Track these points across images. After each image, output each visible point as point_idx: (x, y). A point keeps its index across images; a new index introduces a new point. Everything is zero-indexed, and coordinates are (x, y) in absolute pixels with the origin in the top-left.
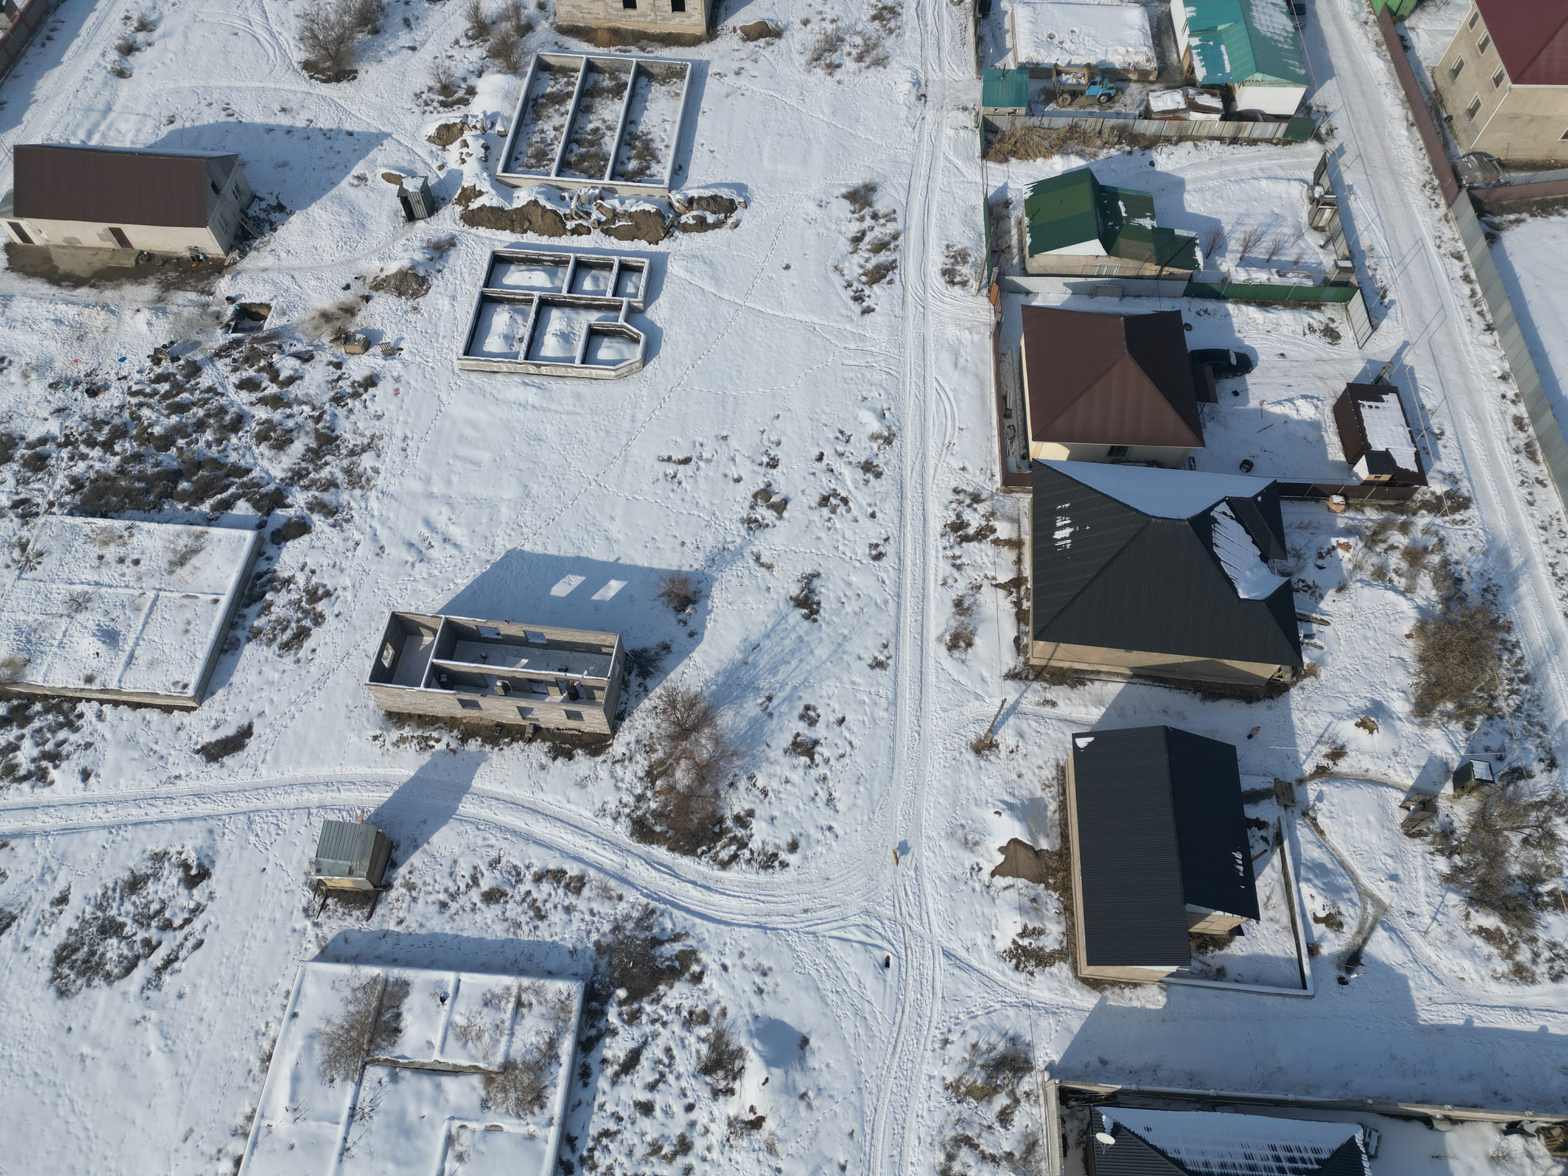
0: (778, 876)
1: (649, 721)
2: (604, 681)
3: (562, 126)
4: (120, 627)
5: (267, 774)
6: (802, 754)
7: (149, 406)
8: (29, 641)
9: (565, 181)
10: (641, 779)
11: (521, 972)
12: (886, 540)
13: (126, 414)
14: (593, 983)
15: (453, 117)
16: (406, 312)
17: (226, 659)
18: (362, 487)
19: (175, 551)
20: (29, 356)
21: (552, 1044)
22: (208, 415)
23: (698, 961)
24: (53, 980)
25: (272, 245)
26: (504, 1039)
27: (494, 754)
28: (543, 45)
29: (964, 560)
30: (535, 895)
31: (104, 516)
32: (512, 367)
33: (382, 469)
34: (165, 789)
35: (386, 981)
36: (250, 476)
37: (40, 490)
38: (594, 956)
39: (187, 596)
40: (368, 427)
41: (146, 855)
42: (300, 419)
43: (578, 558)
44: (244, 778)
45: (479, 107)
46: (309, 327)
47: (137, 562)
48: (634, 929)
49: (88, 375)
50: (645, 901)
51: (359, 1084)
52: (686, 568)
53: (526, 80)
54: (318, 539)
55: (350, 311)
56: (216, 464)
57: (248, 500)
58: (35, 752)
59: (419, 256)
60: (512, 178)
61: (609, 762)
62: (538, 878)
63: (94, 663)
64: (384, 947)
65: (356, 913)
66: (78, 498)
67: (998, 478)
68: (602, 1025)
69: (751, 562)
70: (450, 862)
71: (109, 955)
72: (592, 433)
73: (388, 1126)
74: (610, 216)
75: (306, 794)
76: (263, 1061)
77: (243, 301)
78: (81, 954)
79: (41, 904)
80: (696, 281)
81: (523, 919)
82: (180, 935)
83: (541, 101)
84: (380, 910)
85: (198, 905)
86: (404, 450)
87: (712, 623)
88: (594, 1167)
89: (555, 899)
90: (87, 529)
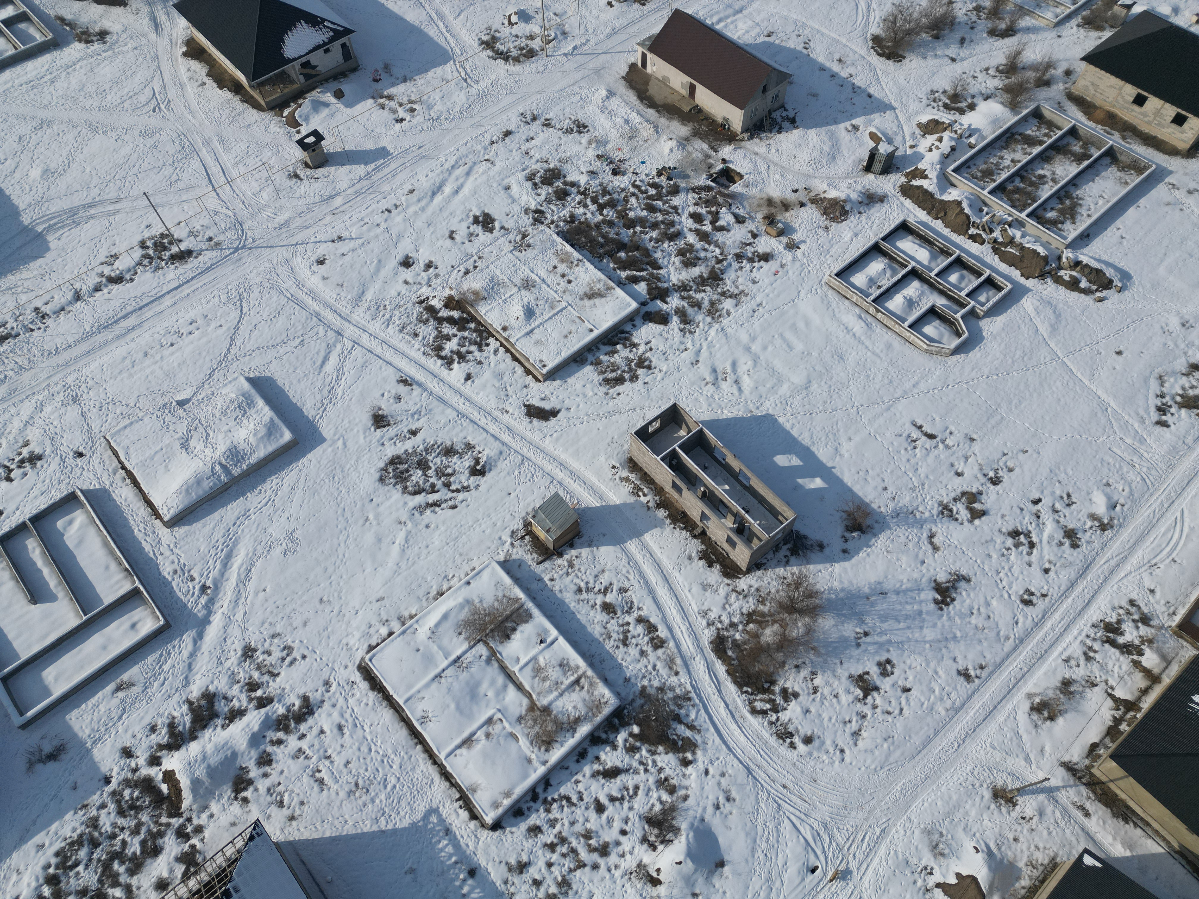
0: (783, 750)
1: (774, 583)
2: (765, 536)
3: (1019, 161)
4: (538, 312)
5: (548, 444)
6: (861, 688)
7: (637, 198)
8: (492, 288)
9: (993, 200)
10: (742, 614)
11: (591, 665)
12: (1044, 596)
13: (623, 195)
14: (625, 708)
15: (945, 117)
16: (819, 227)
17: (573, 365)
18: (713, 318)
19: (591, 288)
20: (599, 133)
21: (578, 721)
22: (663, 222)
23: (694, 753)
24: (382, 470)
25: (771, 141)
26: (555, 694)
27: (669, 528)
28: (1047, 100)
29: (1097, 656)
30: (631, 628)
31: (572, 246)
32: (860, 301)
33: (733, 314)
34: (497, 413)
35: (522, 606)
36: (659, 272)
37: (553, 211)
38: (637, 693)
39: (580, 318)
40: (743, 283)
41: (465, 441)
42: (709, 255)
43: (808, 449)
44: (535, 437)
45: (969, 120)
46: (756, 202)
47: (569, 282)
48: (671, 699)
49: (620, 161)
50: (689, 688)
51: (471, 648)
52: (874, 506)
53: (1017, 118)
54: (668, 332)
55: (786, 206)
56: (647, 253)
57: (648, 285)
58: (455, 348)
59: (854, 196)
60: (955, 178)
61: (731, 588)
62: (640, 620)
63: (513, 321)
64: (534, 586)
65: (535, 555)
66: (567, 227)
67: (1178, 619)
68: (612, 737)
69: (925, 535)
70: (601, 570)
71: (413, 478)
72: (880, 376)
73: (467, 683)
74: (1007, 240)
75: (558, 470)
76: (438, 593)
77: (731, 166)
78: (402, 467)
79: (404, 428)
80: (1037, 321)
81: (615, 636)
82: (450, 495)
83: (1017, 137)
84: (547, 564)
85: (468, 486)
86: (754, 312)
87: (865, 554)
88: (548, 811)
89: (639, 640)
90: (559, 247)
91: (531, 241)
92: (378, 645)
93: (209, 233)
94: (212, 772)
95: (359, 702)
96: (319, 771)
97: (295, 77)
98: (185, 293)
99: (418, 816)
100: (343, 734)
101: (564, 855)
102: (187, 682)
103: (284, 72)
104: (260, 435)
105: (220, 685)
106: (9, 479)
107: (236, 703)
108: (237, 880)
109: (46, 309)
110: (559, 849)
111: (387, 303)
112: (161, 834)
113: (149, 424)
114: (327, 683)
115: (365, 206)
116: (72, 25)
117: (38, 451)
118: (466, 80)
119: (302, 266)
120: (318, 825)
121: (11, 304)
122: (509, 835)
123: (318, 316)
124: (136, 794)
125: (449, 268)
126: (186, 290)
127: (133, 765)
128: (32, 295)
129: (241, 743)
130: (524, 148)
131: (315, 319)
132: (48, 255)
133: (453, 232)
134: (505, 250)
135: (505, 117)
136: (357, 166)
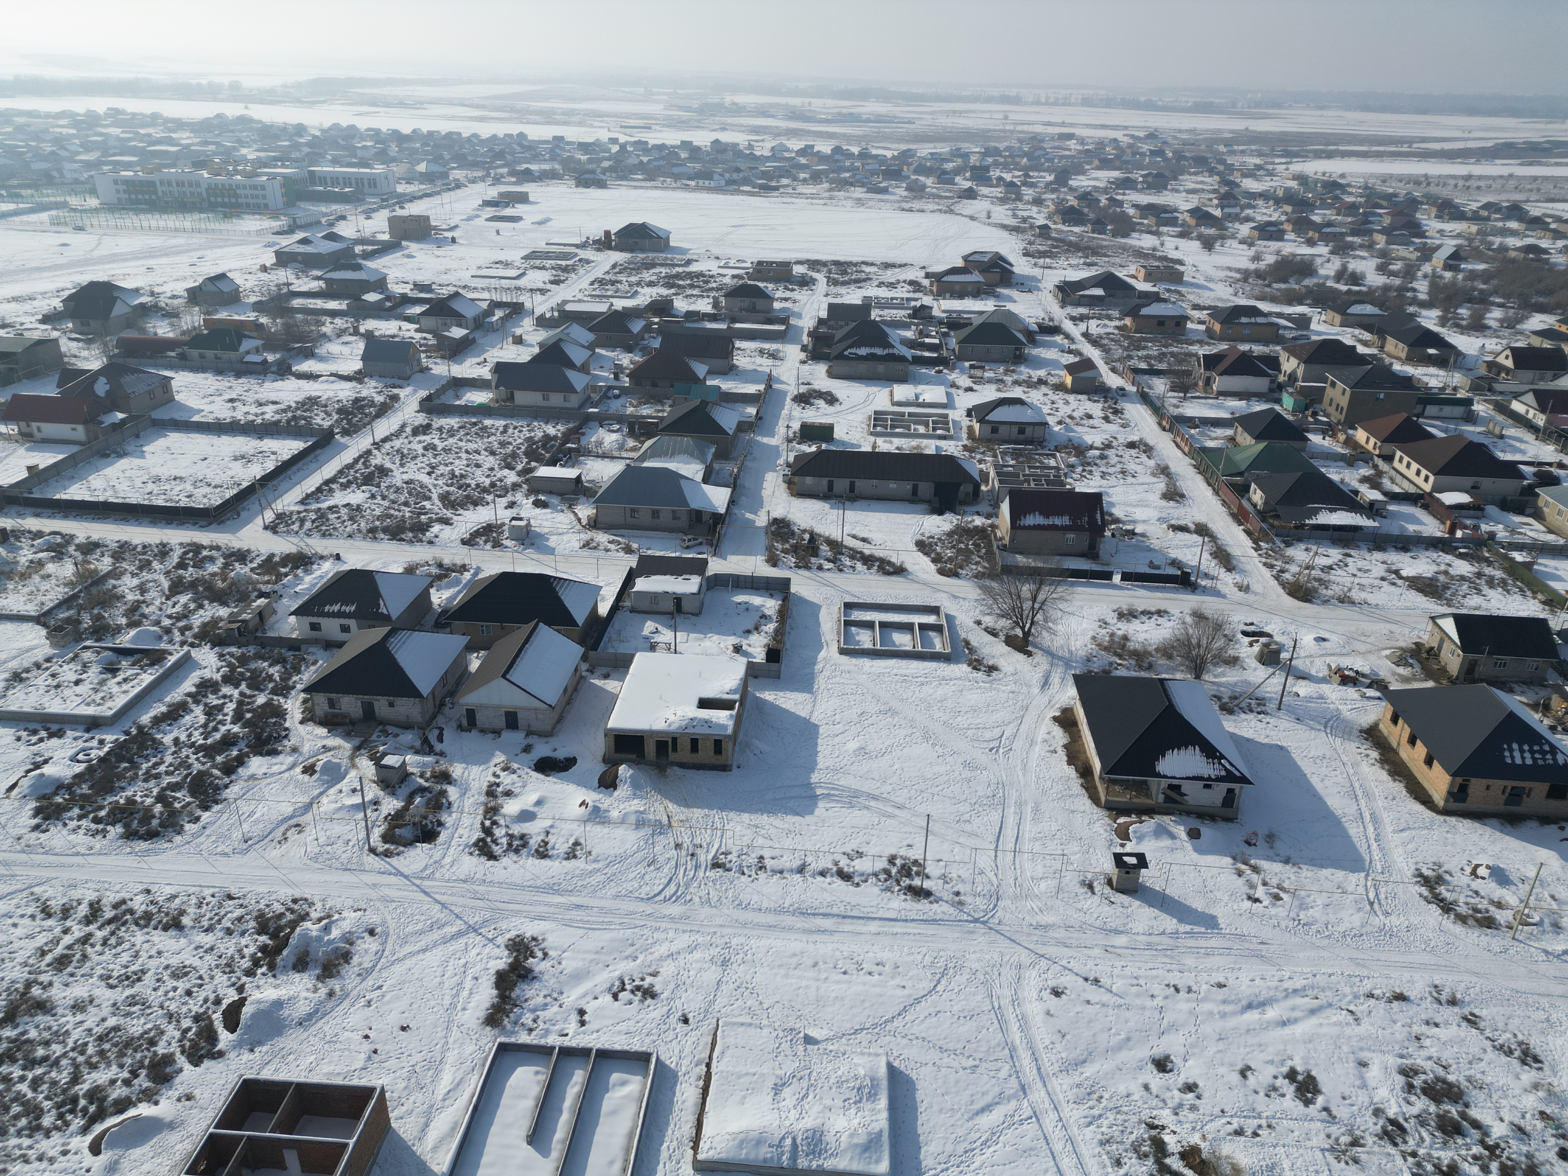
91: (1363, 1157)
93: (960, 888)
97: (1154, 792)
98: (895, 930)
103: (1145, 782)
104: (855, 1141)
106: (615, 997)
109: (768, 863)
111: (1106, 1095)
113: (763, 1039)
115: (1151, 965)
116: (972, 650)
117: (657, 988)
118: (1371, 904)
119: (1033, 981)
121: (746, 840)
123: (1013, 1050)
125: (1217, 1111)
126: (898, 928)
128: (769, 843)
130: (1417, 1029)
131: (1007, 1051)
132: (807, 817)
133: (1249, 1068)
134: (1315, 1142)
135: (1407, 976)
136: (1168, 918)
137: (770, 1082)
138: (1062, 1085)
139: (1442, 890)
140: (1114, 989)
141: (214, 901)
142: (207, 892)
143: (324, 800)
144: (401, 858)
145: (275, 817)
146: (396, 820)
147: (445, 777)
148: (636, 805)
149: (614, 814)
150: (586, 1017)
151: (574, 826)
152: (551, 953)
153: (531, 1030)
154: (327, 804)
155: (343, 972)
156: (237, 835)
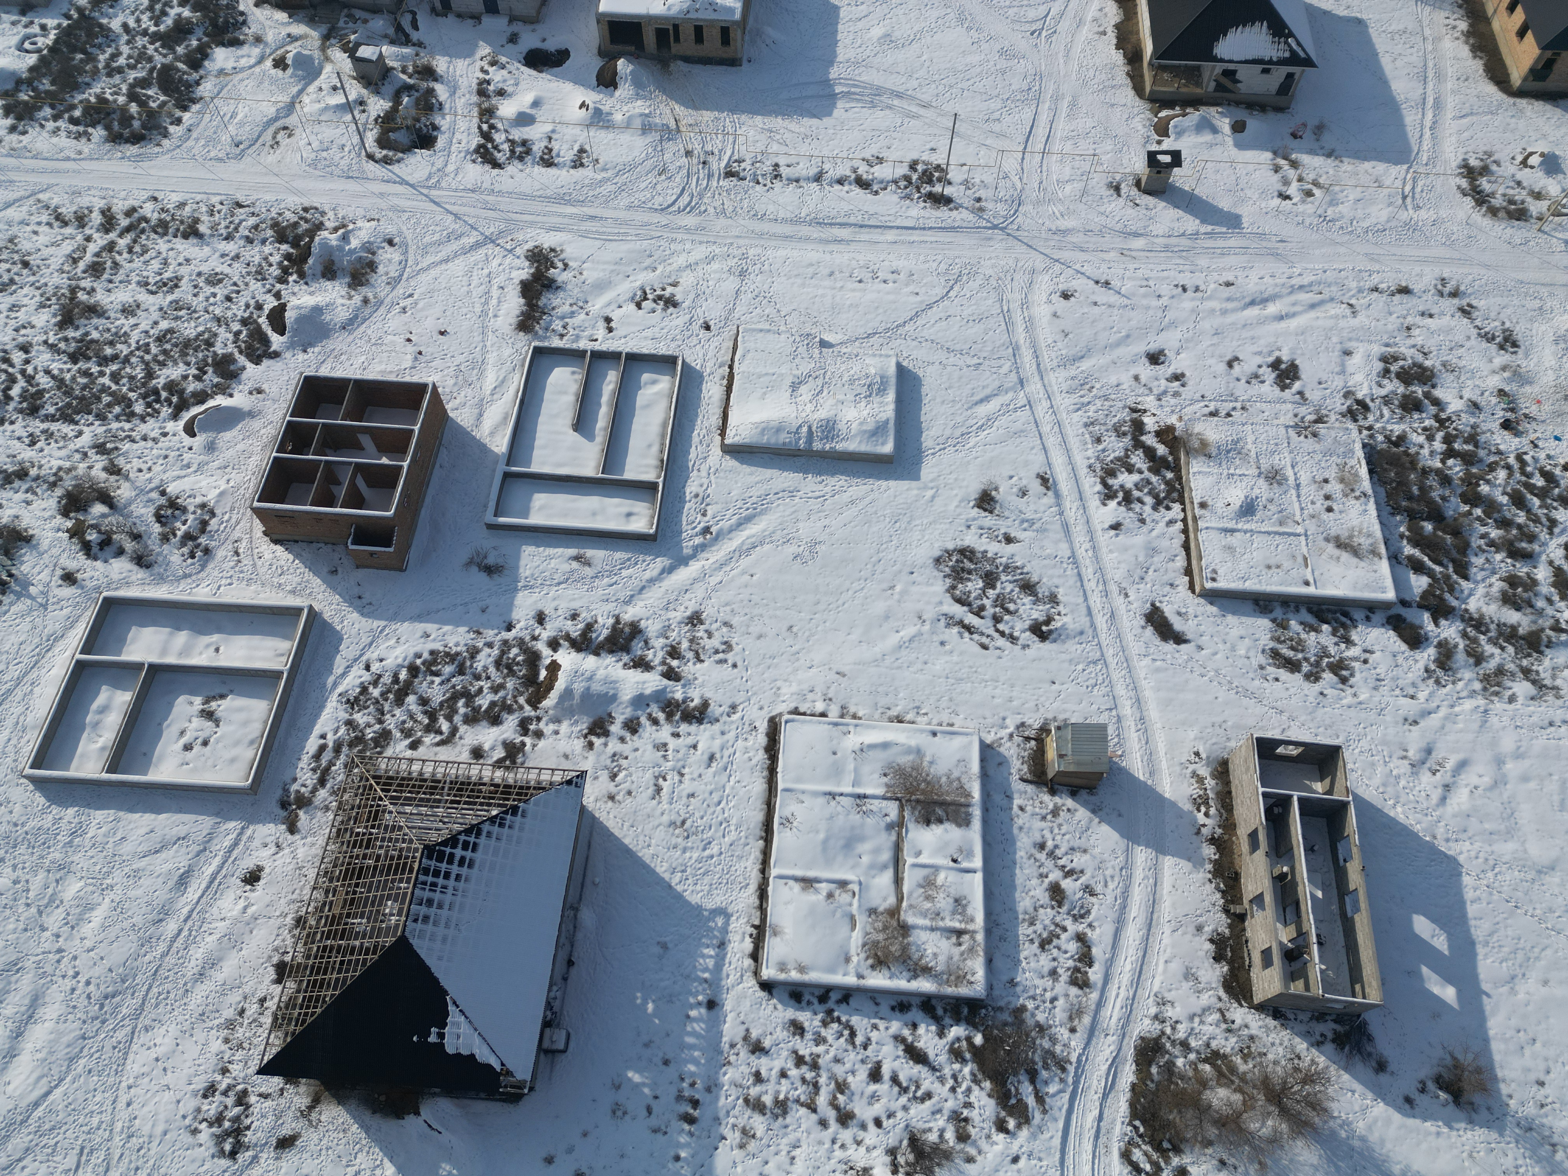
1: (1281, 1050)
2: (1318, 990)
4: (1259, 515)
5: (1142, 667)
7: (1510, 475)
8: (1228, 452)
10: (1208, 1045)
11: (988, 931)
13: (1492, 459)
14: (985, 1007)
17: (1250, 606)
18: (1485, 689)
19: (1351, 537)
20: (1528, 364)
21: (928, 971)
22: (1520, 527)
23: (1019, 1126)
24: (947, 551)
26: (927, 922)
27: (1203, 874)
30: (1064, 936)
31: (1371, 472)
33: (1518, 705)
34: (1113, 588)
35: (969, 805)
36: (1460, 581)
37: (1382, 416)
38: (1012, 1006)
39: (1305, 559)
41: (1054, 589)
42: (1550, 611)
43: (1473, 943)
44: (1135, 648)
47: (1330, 510)
48: (1043, 1049)
49: (1526, 416)
50: (1074, 1058)
51: (884, 798)
54: (1406, 659)
56: (1464, 547)
57: (1430, 585)
58: (1129, 485)
61: (1219, 1005)
62: (1080, 938)
63: (1220, 505)
64: (998, 798)
65: (1025, 768)
66: (1384, 446)
68: (947, 1021)
70: (1084, 846)
71: (970, 584)
73: (853, 828)
75: (1128, 703)
76: (897, 717)
78: (968, 565)
79: (1004, 526)
81: (1039, 927)
82: (991, 631)
84: (1030, 788)
85: (1017, 639)
86: (1551, 724)
87: (1434, 1129)
88: (825, 1024)
89: (1062, 958)
90: (1353, 462)
91: (1322, 431)
92: (804, 714)
93: (982, 193)
94: (587, 695)
95: (746, 751)
96: (665, 780)
97: (1205, 80)
98: (912, 239)
99: (710, 904)
100: (709, 766)
101: (804, 1080)
102: (629, 601)
103: (1198, 68)
104: (864, 428)
105: (651, 627)
106: (639, 306)
107: (650, 655)
108: (530, 807)
109: (784, 171)
110: (804, 1069)
111: (1098, 386)
112: (510, 710)
113: (782, 343)
114: (734, 707)
115: (1164, 267)
117: (678, 298)
118: (1404, 198)
119: (1044, 285)
120: (626, 824)
121: (760, 147)
122: (771, 1007)
123: (1016, 349)
124: (520, 658)
125: (1198, 396)
126: (916, 236)
127: (537, 633)
128: (784, 149)
129: (627, 694)
130: (1410, 320)
131: (1010, 350)
132: (825, 120)
133: (1237, 359)
134: (1282, 420)
135: (1417, 269)
136: (1191, 218)
137: (788, 381)
138: (1058, 379)
139: (1484, 184)
140: (1123, 291)
141: (224, 209)
142: (215, 200)
143: (306, 99)
144: (402, 165)
145: (260, 119)
146: (387, 121)
147: (428, 73)
148: (640, 107)
149: (618, 117)
150: (613, 324)
151: (577, 130)
152: (571, 264)
153: (562, 336)
154: (310, 104)
155: (372, 281)
156: (225, 138)
